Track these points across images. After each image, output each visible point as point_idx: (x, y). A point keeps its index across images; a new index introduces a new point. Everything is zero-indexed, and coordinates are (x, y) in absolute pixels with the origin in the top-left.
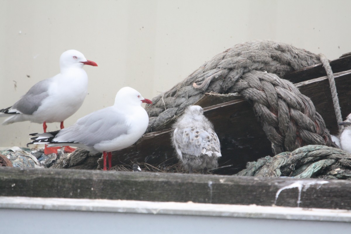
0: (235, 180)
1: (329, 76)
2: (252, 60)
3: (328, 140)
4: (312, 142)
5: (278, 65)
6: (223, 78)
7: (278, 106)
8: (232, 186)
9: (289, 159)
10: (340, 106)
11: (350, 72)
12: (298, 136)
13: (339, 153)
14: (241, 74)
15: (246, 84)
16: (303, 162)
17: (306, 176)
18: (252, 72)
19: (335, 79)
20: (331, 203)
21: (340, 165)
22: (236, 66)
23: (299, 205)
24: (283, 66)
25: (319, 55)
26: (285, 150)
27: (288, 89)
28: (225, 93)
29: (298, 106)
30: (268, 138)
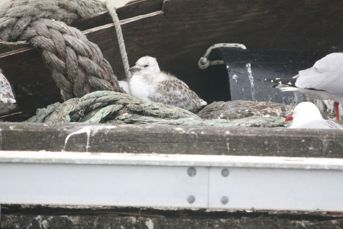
0: (25, 126)
1: (116, 23)
2: (39, 9)
3: (115, 86)
4: (100, 88)
5: (65, 13)
6: (11, 26)
7: (66, 53)
8: (21, 132)
9: (78, 105)
10: (127, 52)
11: (135, 19)
12: (86, 83)
13: (126, 98)
14: (29, 22)
15: (34, 32)
16: (92, 108)
17: (95, 121)
18: (39, 20)
19: (121, 26)
20: (119, 147)
21: (128, 110)
22: (23, 14)
23: (87, 150)
24: (70, 14)
25: (105, 3)
26: (74, 96)
27: (76, 36)
28: (13, 42)
29: (86, 53)
30: (57, 85)
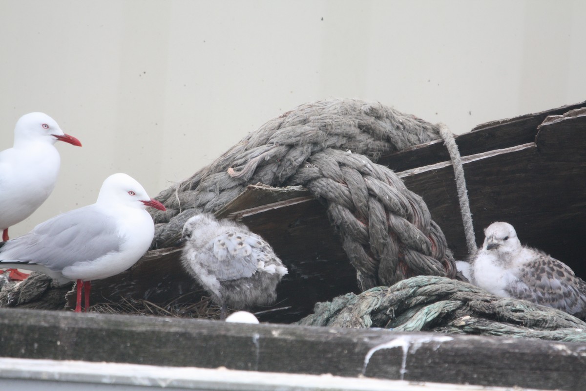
0: (298, 332)
1: (454, 161)
2: (326, 132)
3: (450, 268)
4: (424, 272)
5: (369, 141)
6: (278, 160)
7: (369, 209)
8: (292, 342)
9: (385, 299)
10: (472, 211)
11: (488, 155)
12: (401, 261)
13: (468, 290)
14: (307, 154)
15: (316, 171)
16: (410, 304)
17: (414, 328)
18: (325, 151)
19: (464, 165)
20: (457, 374)
21: (470, 310)
22: (299, 141)
23: (402, 377)
24: (378, 143)
25: (438, 125)
26: (379, 284)
27: (386, 180)
28: (281, 187)
29: (402, 210)
30: (351, 263)
